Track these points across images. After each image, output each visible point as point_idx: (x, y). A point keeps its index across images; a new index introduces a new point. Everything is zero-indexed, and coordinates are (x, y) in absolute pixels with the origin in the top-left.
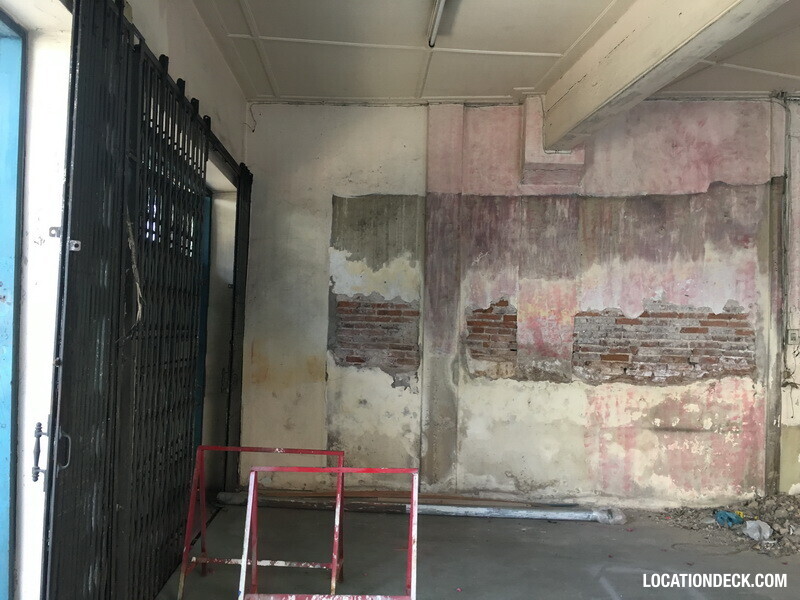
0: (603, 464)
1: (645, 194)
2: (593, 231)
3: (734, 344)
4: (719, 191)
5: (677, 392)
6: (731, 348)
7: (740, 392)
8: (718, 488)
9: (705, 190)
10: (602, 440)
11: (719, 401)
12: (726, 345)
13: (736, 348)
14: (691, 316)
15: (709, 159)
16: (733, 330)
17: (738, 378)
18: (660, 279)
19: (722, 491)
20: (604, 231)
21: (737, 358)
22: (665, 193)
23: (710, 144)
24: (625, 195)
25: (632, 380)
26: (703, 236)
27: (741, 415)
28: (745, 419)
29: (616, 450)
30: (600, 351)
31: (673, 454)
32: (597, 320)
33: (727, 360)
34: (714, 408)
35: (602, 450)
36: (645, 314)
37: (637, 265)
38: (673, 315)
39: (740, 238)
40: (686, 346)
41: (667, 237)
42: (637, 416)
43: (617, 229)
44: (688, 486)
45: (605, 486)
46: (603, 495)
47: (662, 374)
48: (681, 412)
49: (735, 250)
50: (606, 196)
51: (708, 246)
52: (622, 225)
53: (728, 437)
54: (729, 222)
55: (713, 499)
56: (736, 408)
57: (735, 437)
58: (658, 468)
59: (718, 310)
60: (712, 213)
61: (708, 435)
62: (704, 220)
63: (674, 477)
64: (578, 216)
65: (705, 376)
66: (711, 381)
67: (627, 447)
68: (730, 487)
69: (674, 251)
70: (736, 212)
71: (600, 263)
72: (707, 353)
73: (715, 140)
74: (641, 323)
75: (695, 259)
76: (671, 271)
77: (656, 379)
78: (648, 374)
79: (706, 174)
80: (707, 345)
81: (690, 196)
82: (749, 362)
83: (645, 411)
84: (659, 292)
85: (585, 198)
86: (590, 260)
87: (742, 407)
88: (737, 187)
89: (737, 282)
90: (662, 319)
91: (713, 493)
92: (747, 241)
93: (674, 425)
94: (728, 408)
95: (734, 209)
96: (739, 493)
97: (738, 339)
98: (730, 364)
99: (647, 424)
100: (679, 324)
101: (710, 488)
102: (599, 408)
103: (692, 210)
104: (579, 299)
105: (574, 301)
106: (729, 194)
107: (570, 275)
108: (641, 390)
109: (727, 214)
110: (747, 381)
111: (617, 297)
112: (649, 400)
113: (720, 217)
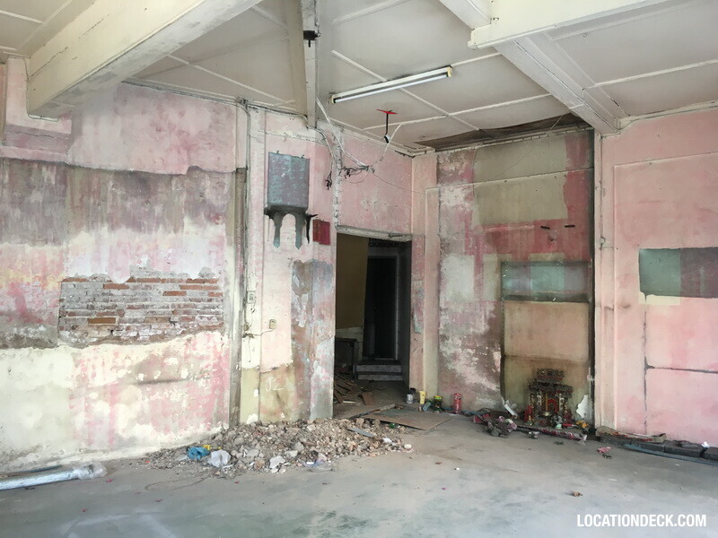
0: (89, 423)
1: (132, 170)
2: (81, 200)
3: (207, 304)
4: (196, 174)
5: (158, 348)
6: (205, 308)
7: (211, 344)
8: (192, 428)
9: (184, 172)
10: (87, 400)
11: (194, 353)
12: (200, 305)
13: (209, 308)
14: (172, 281)
15: (188, 147)
16: (206, 293)
17: (209, 332)
18: (145, 248)
19: (196, 430)
20: (92, 200)
21: (209, 316)
22: (150, 171)
23: (188, 134)
24: (113, 169)
25: (119, 340)
26: (183, 212)
27: (212, 363)
28: (215, 366)
29: (102, 408)
30: (88, 315)
31: (154, 404)
32: (84, 285)
33: (201, 317)
34: (190, 360)
35: (87, 409)
36: (131, 280)
37: (124, 234)
38: (157, 280)
39: (212, 215)
40: (168, 307)
41: (152, 211)
42: (122, 373)
43: (105, 200)
44: (167, 430)
45: (90, 442)
46: (87, 451)
47: (146, 333)
48: (163, 365)
49: (208, 225)
50: (94, 168)
51: (186, 220)
52: (110, 196)
53: (201, 383)
54: (204, 201)
55: (188, 438)
56: (208, 358)
57: (207, 382)
58: (141, 419)
59: (194, 276)
60: (190, 192)
61: (185, 383)
62: (184, 197)
63: (155, 424)
64: (65, 184)
65: (183, 332)
66: (188, 336)
67: (113, 403)
68: (202, 426)
69: (158, 224)
70: (209, 194)
71: (88, 230)
72: (185, 312)
73: (193, 131)
74: (128, 287)
75: (176, 231)
76: (156, 241)
77: (141, 338)
78: (133, 334)
79: (185, 158)
80: (185, 306)
81: (172, 176)
82: (218, 319)
83: (130, 367)
84: (145, 260)
85: (73, 167)
86: (78, 228)
87: (212, 356)
88: (210, 173)
89: (210, 252)
90: (147, 284)
91: (188, 433)
92: (218, 219)
93: (156, 378)
94: (202, 358)
95: (207, 191)
96: (209, 429)
97: (210, 300)
98: (204, 322)
99: (132, 380)
100: (162, 288)
101: (186, 429)
102: (85, 369)
103: (173, 189)
104: (66, 265)
105: (60, 267)
106: (204, 178)
107: (56, 241)
108: (126, 349)
109: (202, 195)
110: (217, 334)
111: (105, 264)
112: (134, 358)
113: (197, 197)
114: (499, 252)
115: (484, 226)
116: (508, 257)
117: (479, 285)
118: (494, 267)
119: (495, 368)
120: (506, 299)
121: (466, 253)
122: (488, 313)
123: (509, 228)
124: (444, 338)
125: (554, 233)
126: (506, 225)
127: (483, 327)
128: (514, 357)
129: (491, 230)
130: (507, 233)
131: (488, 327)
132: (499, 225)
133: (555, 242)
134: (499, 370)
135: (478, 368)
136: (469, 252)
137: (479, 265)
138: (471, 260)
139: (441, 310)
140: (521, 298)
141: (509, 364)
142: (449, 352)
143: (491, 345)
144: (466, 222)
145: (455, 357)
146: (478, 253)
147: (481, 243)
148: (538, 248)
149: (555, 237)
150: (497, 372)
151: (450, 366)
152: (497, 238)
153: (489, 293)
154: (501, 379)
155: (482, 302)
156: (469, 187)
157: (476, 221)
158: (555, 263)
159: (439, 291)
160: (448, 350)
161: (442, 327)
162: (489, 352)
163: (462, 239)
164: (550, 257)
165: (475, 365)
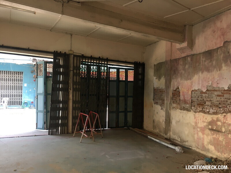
0: (198, 138)
1: (207, 50)
4: (226, 44)
9: (222, 45)
11: (227, 122)
12: (229, 101)
14: (219, 91)
15: (223, 34)
18: (211, 78)
19: (228, 156)
20: (197, 64)
22: (212, 49)
23: (224, 29)
24: (202, 52)
25: (204, 112)
26: (222, 62)
29: (200, 134)
30: (197, 102)
31: (214, 138)
32: (197, 92)
33: (230, 107)
34: (225, 124)
35: (197, 133)
36: (207, 90)
37: (205, 73)
38: (215, 90)
40: (218, 101)
41: (212, 64)
44: (218, 151)
46: (198, 148)
50: (198, 53)
51: (223, 65)
52: (201, 62)
53: (230, 136)
58: (210, 143)
59: (226, 88)
60: (224, 53)
61: (224, 134)
62: (222, 56)
63: (215, 147)
64: (192, 61)
65: (223, 112)
66: (225, 114)
67: (203, 134)
69: (214, 68)
71: (197, 75)
72: (224, 104)
73: (225, 26)
74: (206, 93)
75: (220, 70)
76: (213, 75)
77: (210, 112)
78: (208, 110)
79: (222, 39)
80: (224, 101)
81: (218, 48)
83: (207, 123)
85: (194, 55)
90: (212, 92)
93: (214, 129)
94: (230, 125)
99: (208, 127)
100: (216, 93)
103: (219, 53)
104: (193, 86)
106: (229, 45)
107: (190, 79)
108: (206, 116)
109: (229, 53)
111: (200, 85)
112: (208, 119)
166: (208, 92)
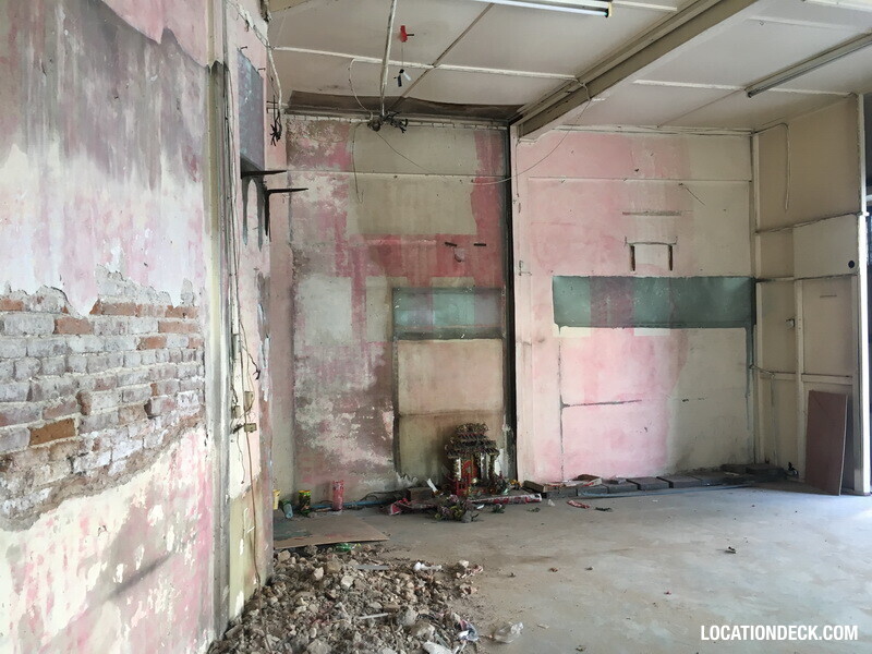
4: (171, 51)
5: (140, 487)
6: (186, 375)
7: (196, 458)
9: (159, 38)
11: (180, 484)
12: (181, 369)
13: (189, 375)
14: (150, 311)
16: (187, 340)
17: (193, 432)
18: (117, 220)
21: (190, 393)
25: (84, 484)
26: (159, 137)
27: (197, 501)
28: (200, 507)
30: (31, 417)
31: (136, 636)
32: (21, 321)
33: (183, 399)
34: (175, 503)
36: (98, 308)
38: (131, 309)
39: (189, 159)
41: (121, 121)
42: (94, 576)
43: (54, 58)
47: (122, 451)
48: (146, 531)
49: (187, 181)
51: (163, 161)
52: (61, 51)
53: (187, 552)
54: (181, 121)
56: (193, 490)
57: (193, 547)
60: (166, 93)
61: (171, 561)
62: (160, 101)
65: (166, 439)
66: (172, 447)
69: (130, 158)
70: (186, 108)
72: (167, 389)
74: (92, 329)
75: (152, 184)
76: (129, 203)
77: (116, 466)
78: (104, 459)
79: (160, 4)
80: (166, 373)
81: (144, 39)
82: (199, 400)
83: (104, 556)
84: (116, 252)
87: (197, 484)
88: (186, 56)
89: (190, 244)
92: (195, 168)
93: (138, 566)
94: (187, 494)
95: (183, 98)
97: (190, 357)
98: (186, 408)
99: (107, 588)
100: (137, 328)
102: (34, 592)
103: (147, 74)
106: (179, 64)
108: (99, 503)
109: (178, 105)
110: (200, 433)
112: (110, 524)
113: (173, 106)
114: (388, 273)
115: (366, 236)
116: (402, 281)
117: (359, 320)
118: (382, 294)
119: (385, 434)
120: (400, 338)
121: (338, 274)
122: (373, 360)
123: (403, 242)
124: (302, 402)
125: (461, 253)
126: (398, 237)
127: (366, 380)
128: (412, 415)
129: (376, 242)
130: (400, 247)
131: (373, 379)
132: (388, 237)
133: (462, 264)
134: (391, 436)
135: (359, 438)
136: (342, 271)
137: (359, 292)
138: (346, 285)
139: (296, 359)
140: (421, 336)
141: (406, 426)
142: (311, 422)
143: (380, 403)
144: (336, 227)
145: (322, 427)
146: (358, 274)
147: (362, 259)
148: (441, 271)
149: (463, 258)
150: (388, 440)
151: (314, 444)
152: (385, 254)
153: (375, 330)
154: (395, 448)
155: (365, 345)
156: (341, 178)
157: (352, 228)
158: (462, 290)
159: (292, 331)
160: (309, 419)
161: (298, 384)
162: (376, 413)
163: (331, 252)
164: (456, 282)
165: (354, 435)
166: (99, 319)
